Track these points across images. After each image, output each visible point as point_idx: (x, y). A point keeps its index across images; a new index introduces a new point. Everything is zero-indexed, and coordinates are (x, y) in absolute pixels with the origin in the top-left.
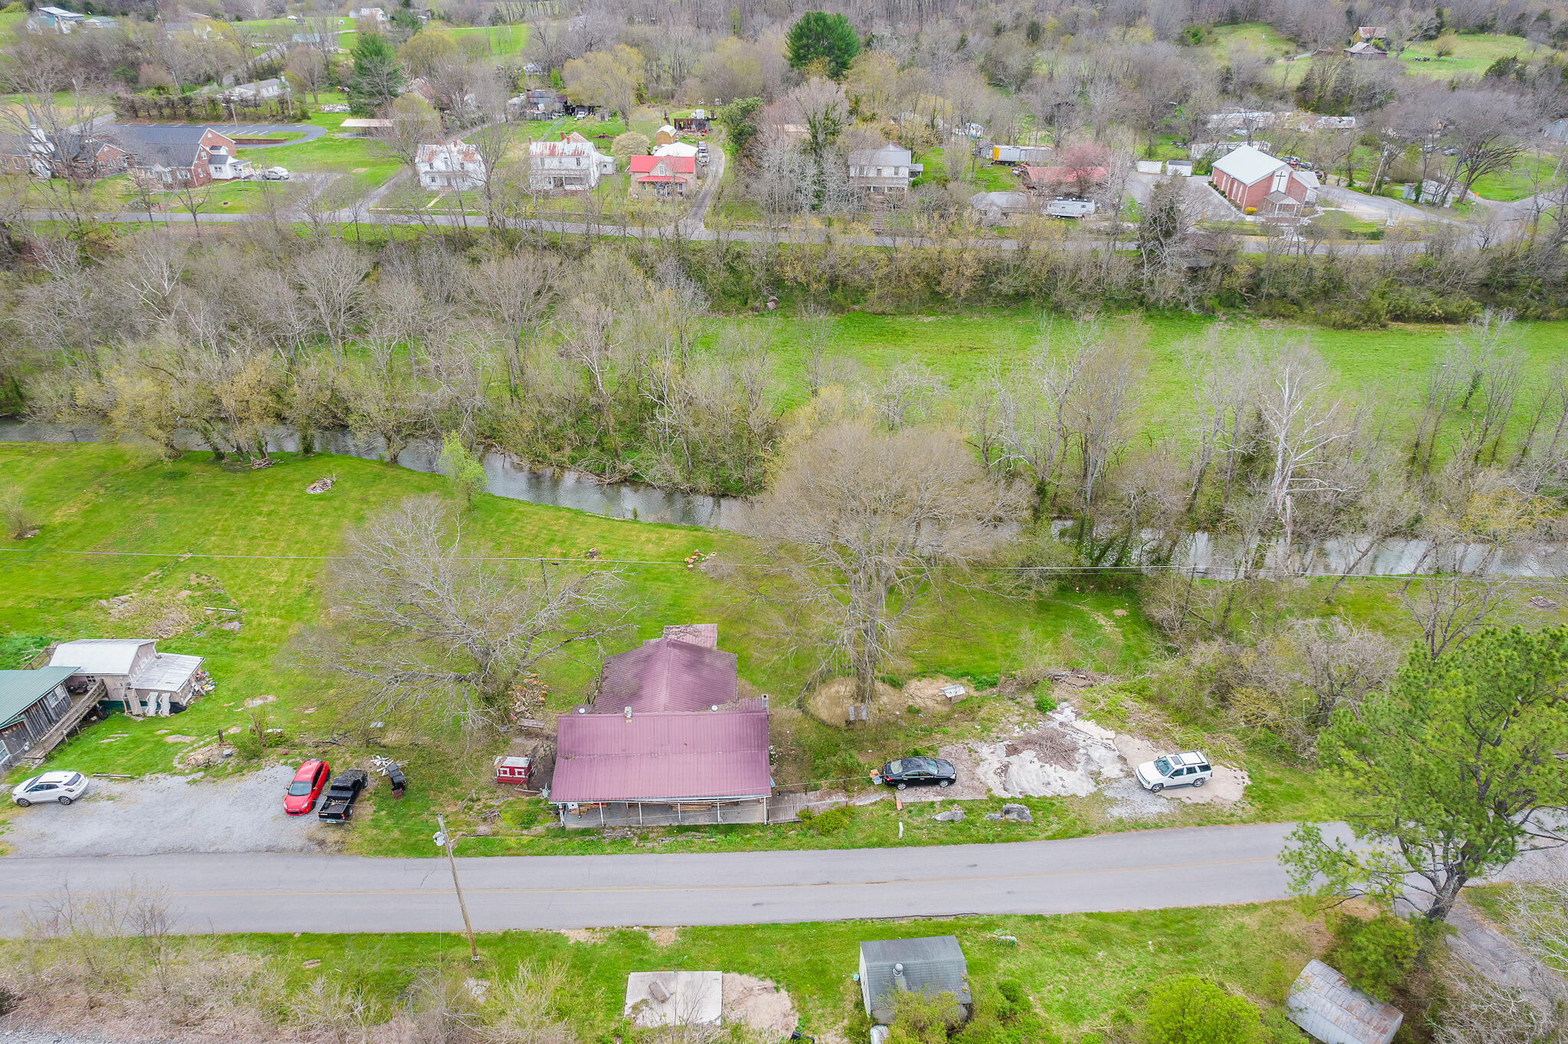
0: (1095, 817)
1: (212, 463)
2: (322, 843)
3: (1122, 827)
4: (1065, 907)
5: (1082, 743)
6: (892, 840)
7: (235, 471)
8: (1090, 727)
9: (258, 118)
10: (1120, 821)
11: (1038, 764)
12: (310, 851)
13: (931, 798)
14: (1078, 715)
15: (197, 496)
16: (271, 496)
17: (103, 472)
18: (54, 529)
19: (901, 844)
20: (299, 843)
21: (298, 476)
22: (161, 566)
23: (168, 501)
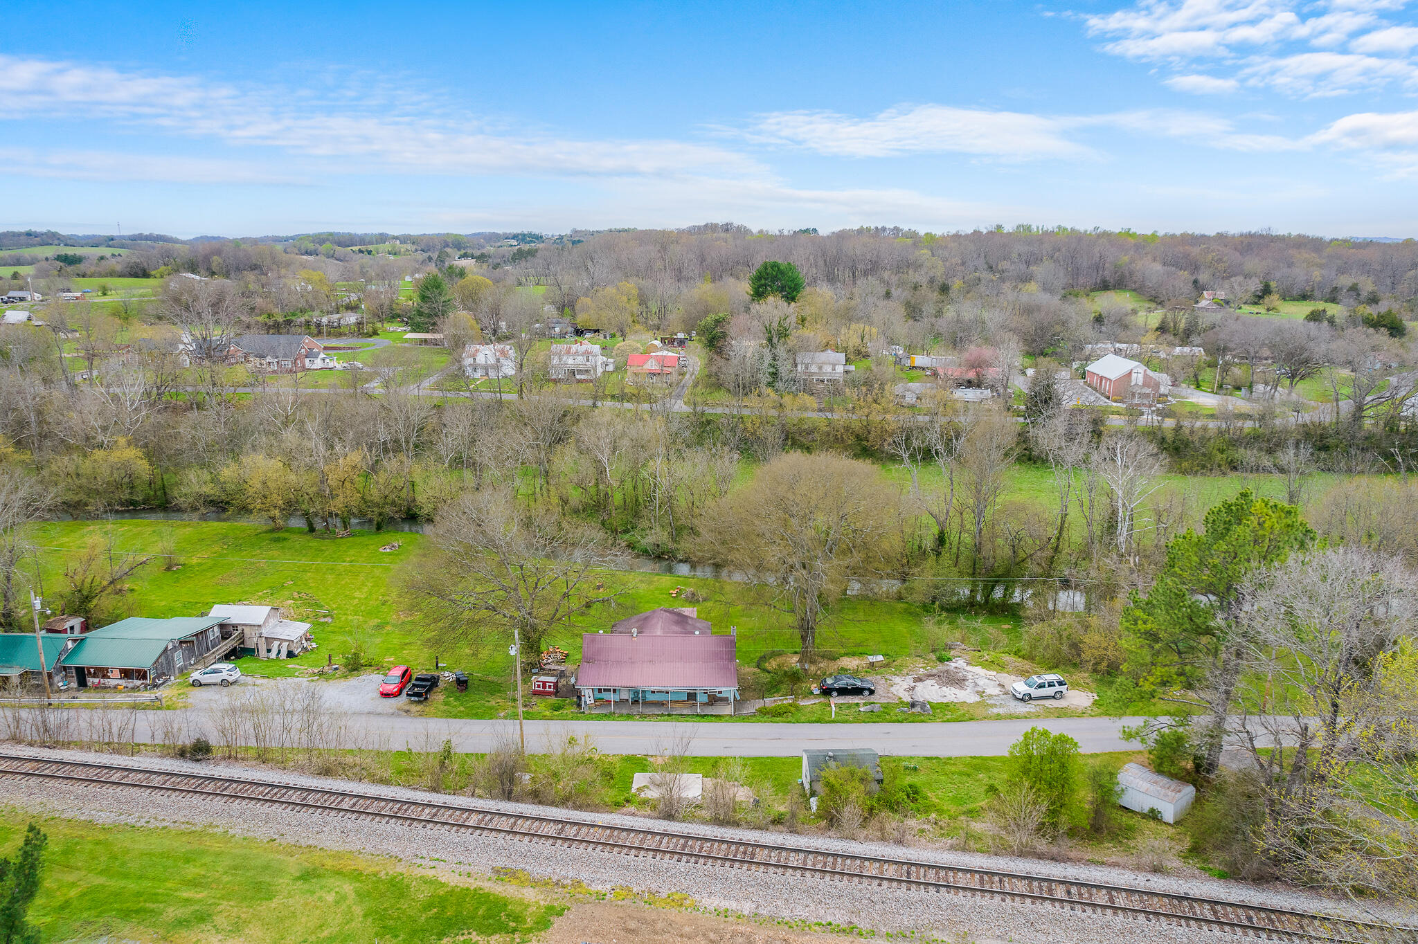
0: (979, 712)
1: (306, 534)
2: (407, 711)
3: (999, 717)
4: (954, 753)
5: (970, 677)
6: (827, 719)
7: (324, 538)
8: (979, 670)
9: (340, 335)
10: (998, 715)
11: (937, 687)
12: (399, 715)
13: (856, 701)
14: (968, 664)
15: (296, 551)
16: (352, 552)
17: (226, 537)
18: (192, 566)
19: (833, 722)
20: (391, 711)
21: (371, 542)
22: (271, 588)
23: (275, 553)
